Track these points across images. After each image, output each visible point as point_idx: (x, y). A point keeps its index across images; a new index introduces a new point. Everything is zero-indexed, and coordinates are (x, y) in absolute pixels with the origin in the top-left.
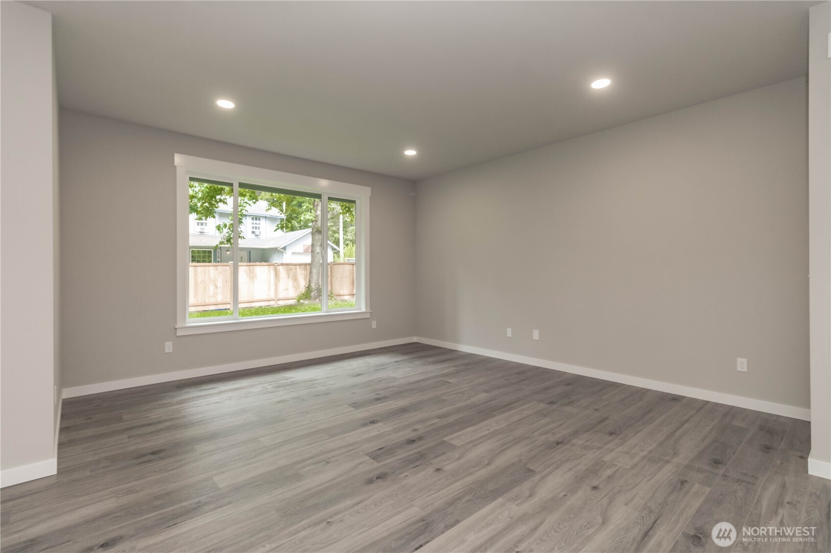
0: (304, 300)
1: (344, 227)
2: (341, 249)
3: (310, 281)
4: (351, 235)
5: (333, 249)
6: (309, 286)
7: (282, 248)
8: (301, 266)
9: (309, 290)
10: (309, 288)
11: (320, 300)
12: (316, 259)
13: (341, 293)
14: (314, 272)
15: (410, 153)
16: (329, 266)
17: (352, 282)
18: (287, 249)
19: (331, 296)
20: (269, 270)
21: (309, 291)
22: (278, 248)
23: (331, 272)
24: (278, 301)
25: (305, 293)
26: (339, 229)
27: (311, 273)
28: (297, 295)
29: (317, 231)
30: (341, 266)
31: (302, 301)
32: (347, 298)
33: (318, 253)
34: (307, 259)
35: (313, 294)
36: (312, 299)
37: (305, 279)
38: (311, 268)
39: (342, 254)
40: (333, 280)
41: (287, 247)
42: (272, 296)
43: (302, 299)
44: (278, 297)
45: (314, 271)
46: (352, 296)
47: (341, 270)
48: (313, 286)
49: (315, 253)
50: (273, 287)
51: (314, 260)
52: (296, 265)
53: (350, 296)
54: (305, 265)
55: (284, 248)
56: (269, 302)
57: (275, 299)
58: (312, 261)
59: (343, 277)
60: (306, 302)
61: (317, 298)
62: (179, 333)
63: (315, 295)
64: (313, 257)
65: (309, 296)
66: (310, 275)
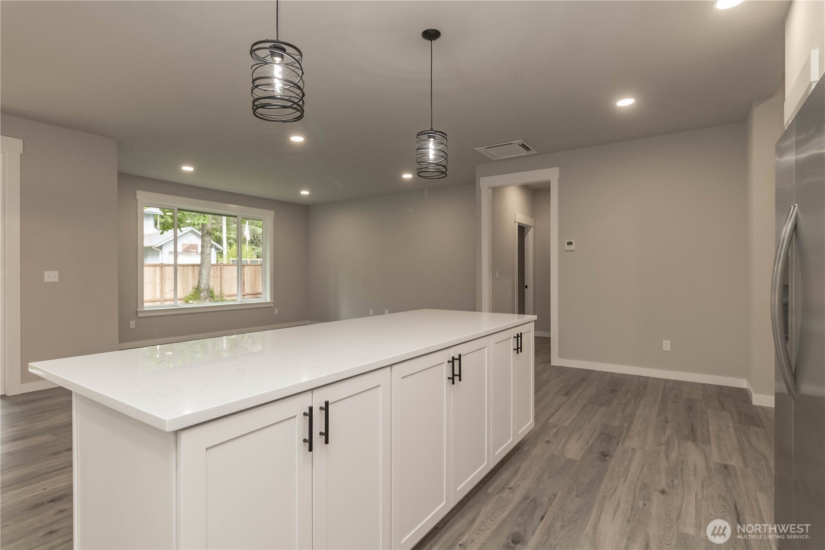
1: (227, 225)
2: (225, 247)
3: (199, 282)
5: (217, 249)
6: (198, 286)
7: (158, 248)
10: (198, 289)
12: (206, 261)
13: (230, 293)
14: (203, 273)
15: (305, 193)
16: (219, 267)
18: (164, 248)
20: (155, 272)
21: (198, 292)
22: (153, 247)
23: (220, 273)
24: (165, 302)
25: (194, 294)
26: (221, 227)
27: (200, 273)
28: (185, 295)
29: (207, 233)
30: (231, 267)
33: (209, 254)
34: (197, 260)
35: (202, 295)
36: (202, 299)
37: (193, 279)
38: (200, 269)
39: (225, 253)
40: (223, 281)
41: (163, 246)
42: (158, 297)
43: (191, 300)
44: (164, 298)
48: (203, 286)
49: (205, 254)
50: (158, 288)
51: (204, 261)
52: (184, 266)
54: (193, 265)
55: (161, 247)
56: (155, 303)
57: (161, 300)
58: (201, 263)
59: (233, 278)
61: (207, 299)
62: (139, 315)
63: (205, 295)
64: (202, 259)
65: (198, 297)
66: (199, 276)
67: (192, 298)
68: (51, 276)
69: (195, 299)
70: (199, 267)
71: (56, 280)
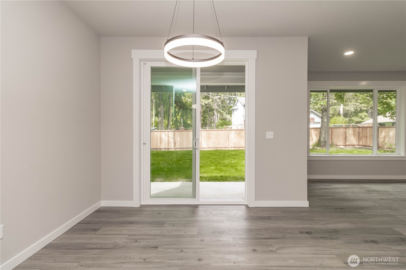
0: (317, 147)
3: (320, 137)
4: (332, 111)
8: (314, 129)
9: (319, 142)
10: (319, 140)
11: (326, 147)
12: (324, 126)
13: (338, 144)
16: (330, 129)
17: (345, 138)
19: (332, 145)
23: (332, 132)
25: (317, 144)
30: (338, 129)
31: (315, 147)
32: (342, 147)
33: (326, 122)
36: (321, 146)
37: (316, 136)
38: (320, 130)
40: (333, 137)
43: (316, 146)
45: (323, 132)
46: (345, 146)
47: (338, 131)
48: (322, 139)
49: (324, 122)
52: (311, 129)
53: (343, 146)
54: (316, 128)
58: (321, 127)
59: (339, 135)
60: (319, 148)
61: (324, 146)
63: (323, 144)
64: (322, 124)
65: (319, 145)
66: (320, 134)
67: (316, 145)
68: (270, 135)
69: (318, 146)
70: (320, 129)
71: (272, 137)
